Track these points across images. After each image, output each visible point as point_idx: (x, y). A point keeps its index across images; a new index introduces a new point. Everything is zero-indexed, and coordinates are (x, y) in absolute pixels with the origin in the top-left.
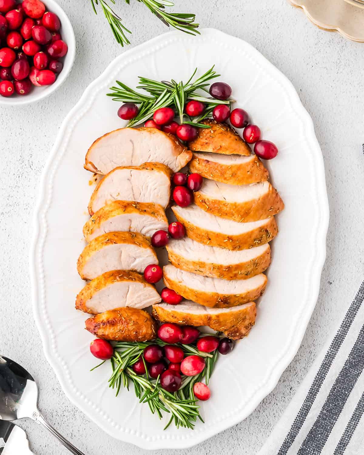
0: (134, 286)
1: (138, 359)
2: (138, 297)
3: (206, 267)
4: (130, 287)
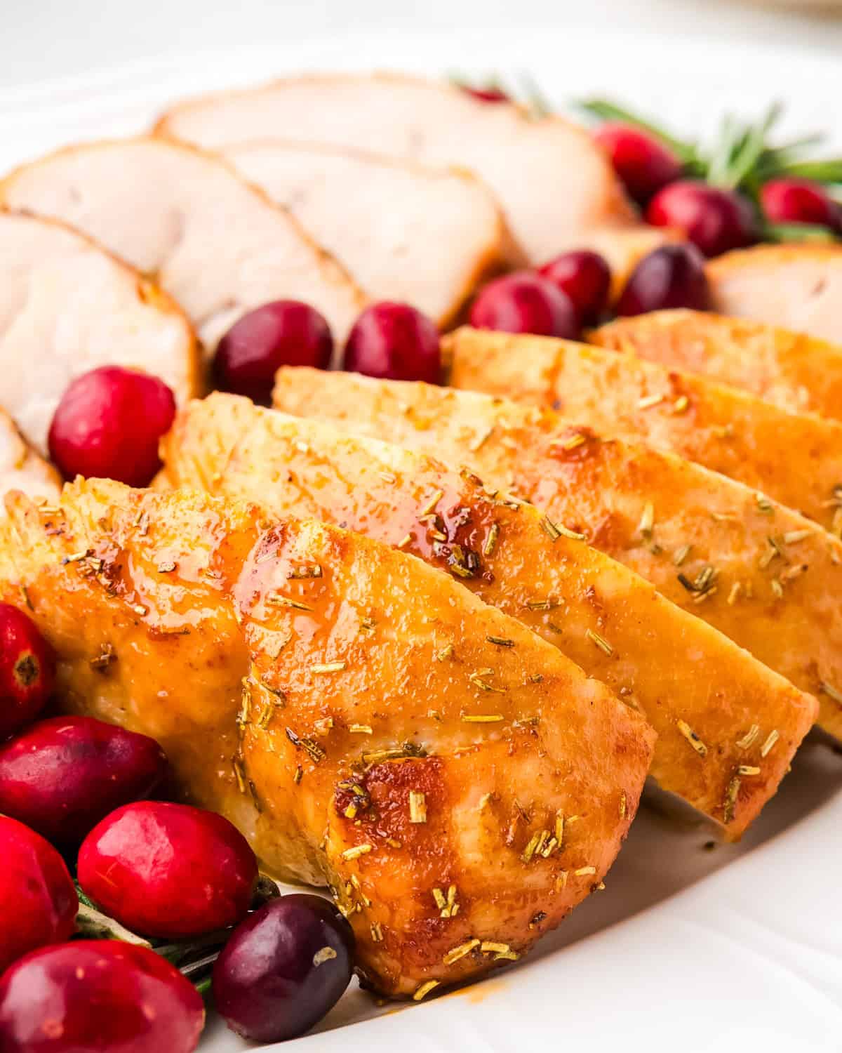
3: (446, 425)
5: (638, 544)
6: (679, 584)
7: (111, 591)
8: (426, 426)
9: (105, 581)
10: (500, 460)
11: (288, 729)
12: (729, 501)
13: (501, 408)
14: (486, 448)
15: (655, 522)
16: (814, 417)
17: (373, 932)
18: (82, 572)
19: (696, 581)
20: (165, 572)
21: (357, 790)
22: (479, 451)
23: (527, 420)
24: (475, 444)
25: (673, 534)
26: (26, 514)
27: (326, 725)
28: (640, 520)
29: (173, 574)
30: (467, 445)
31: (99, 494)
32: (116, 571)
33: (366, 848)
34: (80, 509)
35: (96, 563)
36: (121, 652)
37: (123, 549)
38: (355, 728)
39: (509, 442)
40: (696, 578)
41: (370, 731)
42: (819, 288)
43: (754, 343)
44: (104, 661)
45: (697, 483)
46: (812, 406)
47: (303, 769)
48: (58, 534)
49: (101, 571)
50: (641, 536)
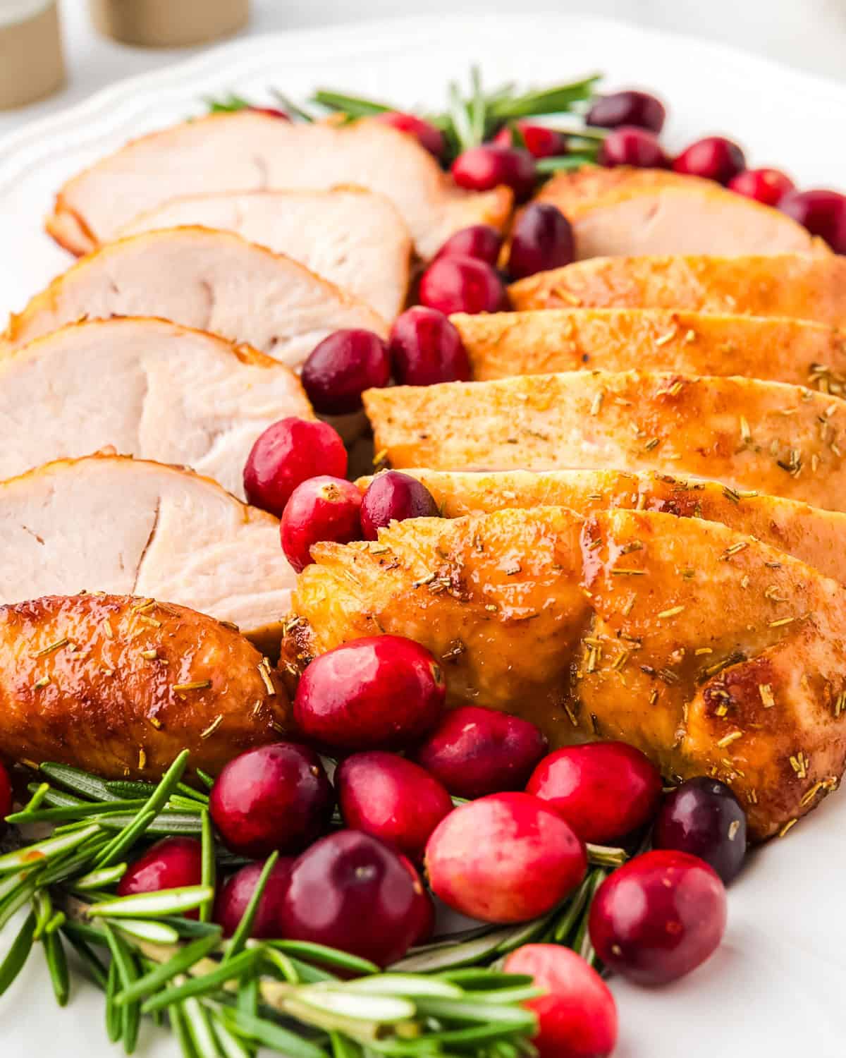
0: (188, 502)
1: (149, 810)
2: (201, 571)
3: (562, 401)
4: (163, 507)
5: (743, 448)
6: (780, 468)
7: (464, 600)
8: (548, 407)
9: (457, 594)
10: (619, 416)
11: (643, 666)
12: (787, 399)
13: (600, 377)
14: (604, 410)
15: (751, 430)
16: (746, 317)
17: (749, 797)
18: (434, 590)
19: (791, 463)
20: (513, 573)
21: (724, 694)
22: (600, 415)
23: (628, 380)
24: (594, 409)
25: (763, 434)
26: (355, 559)
27: (679, 654)
28: (740, 432)
29: (520, 574)
30: (589, 411)
31: (419, 529)
32: (464, 584)
33: (737, 734)
34: (410, 545)
35: (446, 582)
36: (470, 644)
37: (463, 565)
38: (698, 652)
39: (620, 401)
40: (790, 461)
41: (710, 651)
42: (653, 212)
43: (673, 271)
44: (458, 654)
45: (763, 393)
46: (740, 308)
47: (659, 693)
48: (396, 567)
49: (452, 586)
50: (744, 442)
